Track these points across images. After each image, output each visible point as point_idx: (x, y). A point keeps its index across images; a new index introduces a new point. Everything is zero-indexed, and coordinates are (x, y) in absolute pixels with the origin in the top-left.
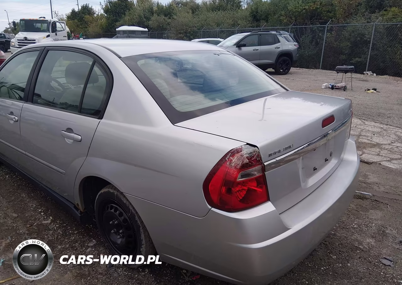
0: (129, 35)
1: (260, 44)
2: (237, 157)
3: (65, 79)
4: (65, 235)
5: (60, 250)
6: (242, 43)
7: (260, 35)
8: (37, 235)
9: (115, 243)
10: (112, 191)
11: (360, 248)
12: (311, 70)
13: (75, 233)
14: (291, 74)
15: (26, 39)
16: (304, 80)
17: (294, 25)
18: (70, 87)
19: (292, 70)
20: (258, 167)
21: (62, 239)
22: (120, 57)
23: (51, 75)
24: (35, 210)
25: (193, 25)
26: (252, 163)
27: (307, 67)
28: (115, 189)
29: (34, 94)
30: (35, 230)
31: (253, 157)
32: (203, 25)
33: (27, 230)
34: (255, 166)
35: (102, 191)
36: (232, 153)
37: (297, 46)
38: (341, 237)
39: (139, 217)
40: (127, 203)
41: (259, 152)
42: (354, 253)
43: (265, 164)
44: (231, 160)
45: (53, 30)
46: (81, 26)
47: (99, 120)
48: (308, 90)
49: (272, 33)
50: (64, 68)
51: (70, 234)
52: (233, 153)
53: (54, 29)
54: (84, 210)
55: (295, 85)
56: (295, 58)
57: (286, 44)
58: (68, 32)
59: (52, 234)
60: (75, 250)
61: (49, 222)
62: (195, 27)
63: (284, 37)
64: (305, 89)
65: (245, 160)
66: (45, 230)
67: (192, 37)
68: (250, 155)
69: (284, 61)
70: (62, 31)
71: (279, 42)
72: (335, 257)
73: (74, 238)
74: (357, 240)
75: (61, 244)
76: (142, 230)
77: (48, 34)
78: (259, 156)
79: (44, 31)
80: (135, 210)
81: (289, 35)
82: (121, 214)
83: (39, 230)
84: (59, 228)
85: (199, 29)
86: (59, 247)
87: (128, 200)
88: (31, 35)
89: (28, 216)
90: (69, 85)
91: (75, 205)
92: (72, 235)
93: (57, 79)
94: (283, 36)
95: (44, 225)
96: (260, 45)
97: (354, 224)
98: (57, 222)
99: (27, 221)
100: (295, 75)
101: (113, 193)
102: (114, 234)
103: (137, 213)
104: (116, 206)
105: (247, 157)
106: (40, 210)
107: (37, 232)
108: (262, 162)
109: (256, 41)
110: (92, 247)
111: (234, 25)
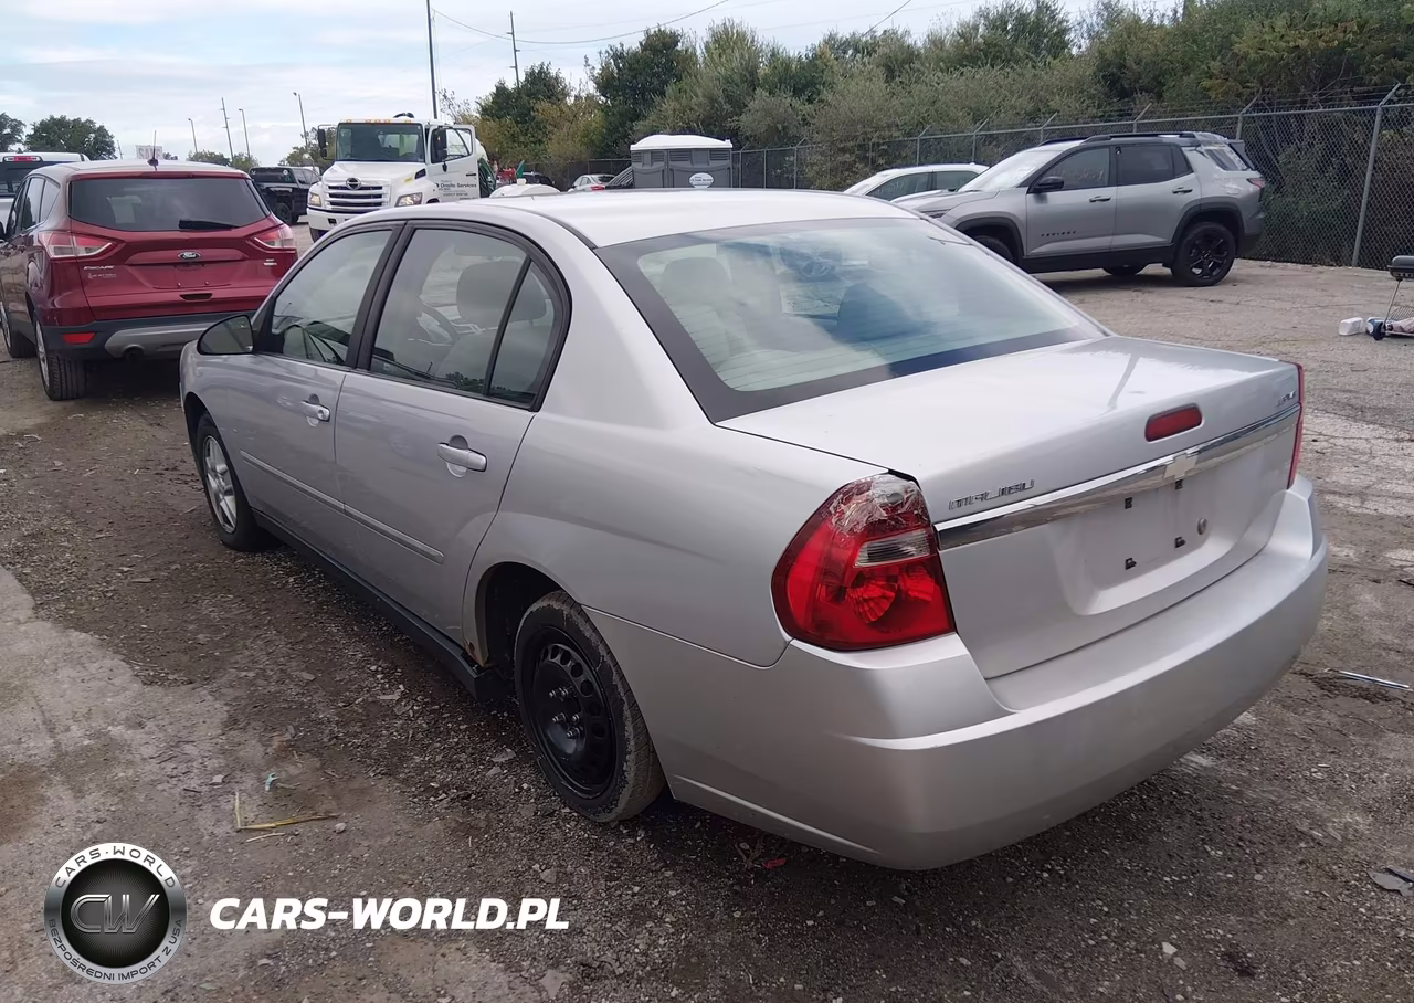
0: (671, 163)
1: (1117, 179)
2: (858, 503)
3: (456, 307)
4: (434, 731)
5: (418, 766)
6: (1050, 178)
7: (1118, 147)
8: (361, 727)
9: (558, 751)
10: (556, 606)
11: (1311, 836)
12: (1320, 268)
13: (460, 730)
14: (1235, 282)
15: (353, 183)
16: (1277, 305)
17: (1257, 107)
18: (473, 330)
19: (1240, 267)
20: (919, 534)
21: (426, 742)
22: (593, 248)
23: (421, 297)
24: (360, 668)
25: (890, 121)
26: (897, 521)
27: (1306, 259)
28: (568, 600)
29: (373, 350)
30: (358, 714)
31: (902, 505)
32: (923, 118)
33: (336, 715)
34: (907, 529)
35: (534, 608)
36: (844, 494)
37: (1259, 183)
38: (1257, 801)
39: (622, 677)
40: (594, 638)
41: (919, 494)
42: (1288, 848)
43: (939, 527)
44: (843, 512)
45: (437, 155)
46: (522, 139)
47: (531, 414)
48: (1285, 340)
49: (1165, 141)
50: (456, 277)
51: (448, 731)
52: (847, 493)
53: (439, 152)
54: (487, 662)
55: (1239, 324)
56: (1249, 227)
57: (1216, 176)
58: (481, 161)
59: (402, 729)
60: (458, 769)
61: (396, 697)
62: (897, 125)
63: (1209, 151)
64: (1276, 336)
65: (878, 513)
66: (385, 716)
67: (881, 162)
68: (892, 500)
69: (1208, 238)
70: (463, 156)
71: (1189, 169)
72: (1220, 853)
73: (456, 740)
74: (1309, 814)
75: (422, 752)
76: (627, 713)
77: (419, 166)
78: (919, 502)
79: (407, 158)
80: (613, 658)
81: (1230, 145)
82: (577, 670)
83: (368, 716)
84: (421, 713)
85: (909, 134)
86: (418, 759)
87: (595, 630)
88: (369, 173)
89: (341, 681)
90: (469, 325)
91: (464, 650)
92: (452, 733)
93: (437, 309)
94: (1203, 148)
95: (381, 706)
96: (1118, 184)
97: (1313, 770)
98: (415, 700)
99: (339, 693)
100: (1249, 287)
101: (560, 612)
102: (559, 726)
103: (616, 664)
104: (567, 648)
105: (883, 506)
106: (373, 668)
107: (361, 721)
108: (929, 521)
109: (1103, 171)
110: (501, 765)
111: (1033, 117)
